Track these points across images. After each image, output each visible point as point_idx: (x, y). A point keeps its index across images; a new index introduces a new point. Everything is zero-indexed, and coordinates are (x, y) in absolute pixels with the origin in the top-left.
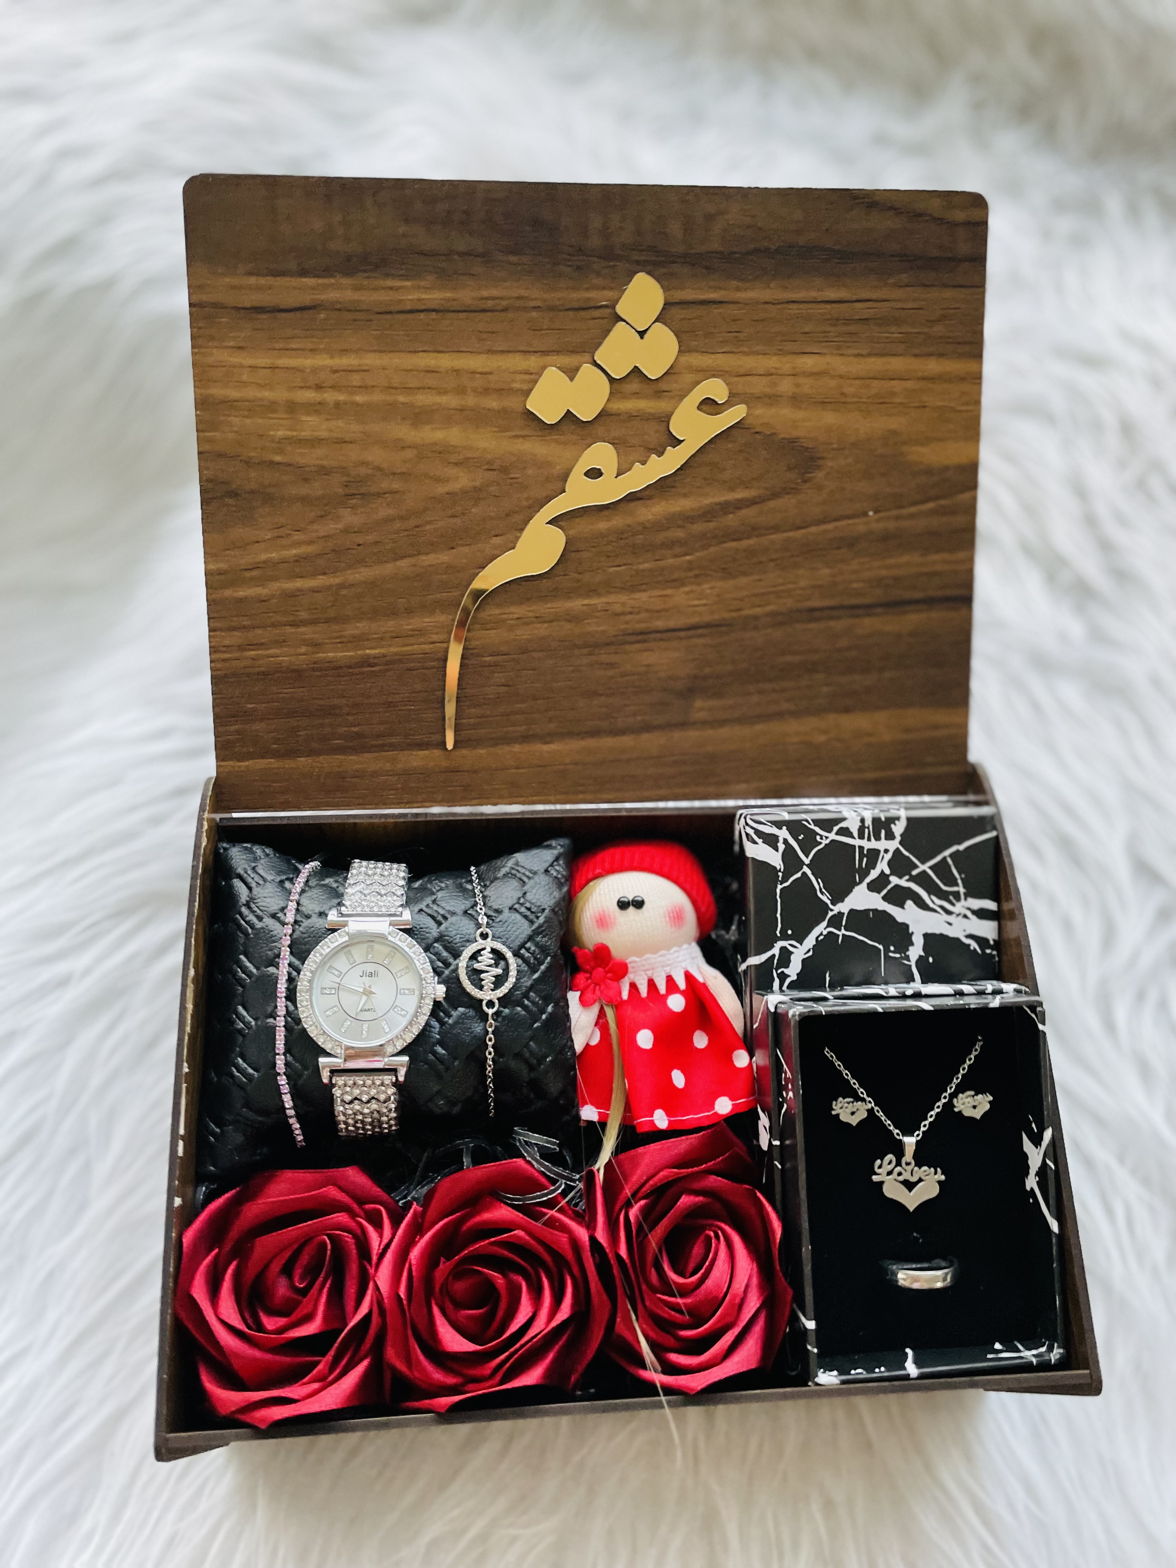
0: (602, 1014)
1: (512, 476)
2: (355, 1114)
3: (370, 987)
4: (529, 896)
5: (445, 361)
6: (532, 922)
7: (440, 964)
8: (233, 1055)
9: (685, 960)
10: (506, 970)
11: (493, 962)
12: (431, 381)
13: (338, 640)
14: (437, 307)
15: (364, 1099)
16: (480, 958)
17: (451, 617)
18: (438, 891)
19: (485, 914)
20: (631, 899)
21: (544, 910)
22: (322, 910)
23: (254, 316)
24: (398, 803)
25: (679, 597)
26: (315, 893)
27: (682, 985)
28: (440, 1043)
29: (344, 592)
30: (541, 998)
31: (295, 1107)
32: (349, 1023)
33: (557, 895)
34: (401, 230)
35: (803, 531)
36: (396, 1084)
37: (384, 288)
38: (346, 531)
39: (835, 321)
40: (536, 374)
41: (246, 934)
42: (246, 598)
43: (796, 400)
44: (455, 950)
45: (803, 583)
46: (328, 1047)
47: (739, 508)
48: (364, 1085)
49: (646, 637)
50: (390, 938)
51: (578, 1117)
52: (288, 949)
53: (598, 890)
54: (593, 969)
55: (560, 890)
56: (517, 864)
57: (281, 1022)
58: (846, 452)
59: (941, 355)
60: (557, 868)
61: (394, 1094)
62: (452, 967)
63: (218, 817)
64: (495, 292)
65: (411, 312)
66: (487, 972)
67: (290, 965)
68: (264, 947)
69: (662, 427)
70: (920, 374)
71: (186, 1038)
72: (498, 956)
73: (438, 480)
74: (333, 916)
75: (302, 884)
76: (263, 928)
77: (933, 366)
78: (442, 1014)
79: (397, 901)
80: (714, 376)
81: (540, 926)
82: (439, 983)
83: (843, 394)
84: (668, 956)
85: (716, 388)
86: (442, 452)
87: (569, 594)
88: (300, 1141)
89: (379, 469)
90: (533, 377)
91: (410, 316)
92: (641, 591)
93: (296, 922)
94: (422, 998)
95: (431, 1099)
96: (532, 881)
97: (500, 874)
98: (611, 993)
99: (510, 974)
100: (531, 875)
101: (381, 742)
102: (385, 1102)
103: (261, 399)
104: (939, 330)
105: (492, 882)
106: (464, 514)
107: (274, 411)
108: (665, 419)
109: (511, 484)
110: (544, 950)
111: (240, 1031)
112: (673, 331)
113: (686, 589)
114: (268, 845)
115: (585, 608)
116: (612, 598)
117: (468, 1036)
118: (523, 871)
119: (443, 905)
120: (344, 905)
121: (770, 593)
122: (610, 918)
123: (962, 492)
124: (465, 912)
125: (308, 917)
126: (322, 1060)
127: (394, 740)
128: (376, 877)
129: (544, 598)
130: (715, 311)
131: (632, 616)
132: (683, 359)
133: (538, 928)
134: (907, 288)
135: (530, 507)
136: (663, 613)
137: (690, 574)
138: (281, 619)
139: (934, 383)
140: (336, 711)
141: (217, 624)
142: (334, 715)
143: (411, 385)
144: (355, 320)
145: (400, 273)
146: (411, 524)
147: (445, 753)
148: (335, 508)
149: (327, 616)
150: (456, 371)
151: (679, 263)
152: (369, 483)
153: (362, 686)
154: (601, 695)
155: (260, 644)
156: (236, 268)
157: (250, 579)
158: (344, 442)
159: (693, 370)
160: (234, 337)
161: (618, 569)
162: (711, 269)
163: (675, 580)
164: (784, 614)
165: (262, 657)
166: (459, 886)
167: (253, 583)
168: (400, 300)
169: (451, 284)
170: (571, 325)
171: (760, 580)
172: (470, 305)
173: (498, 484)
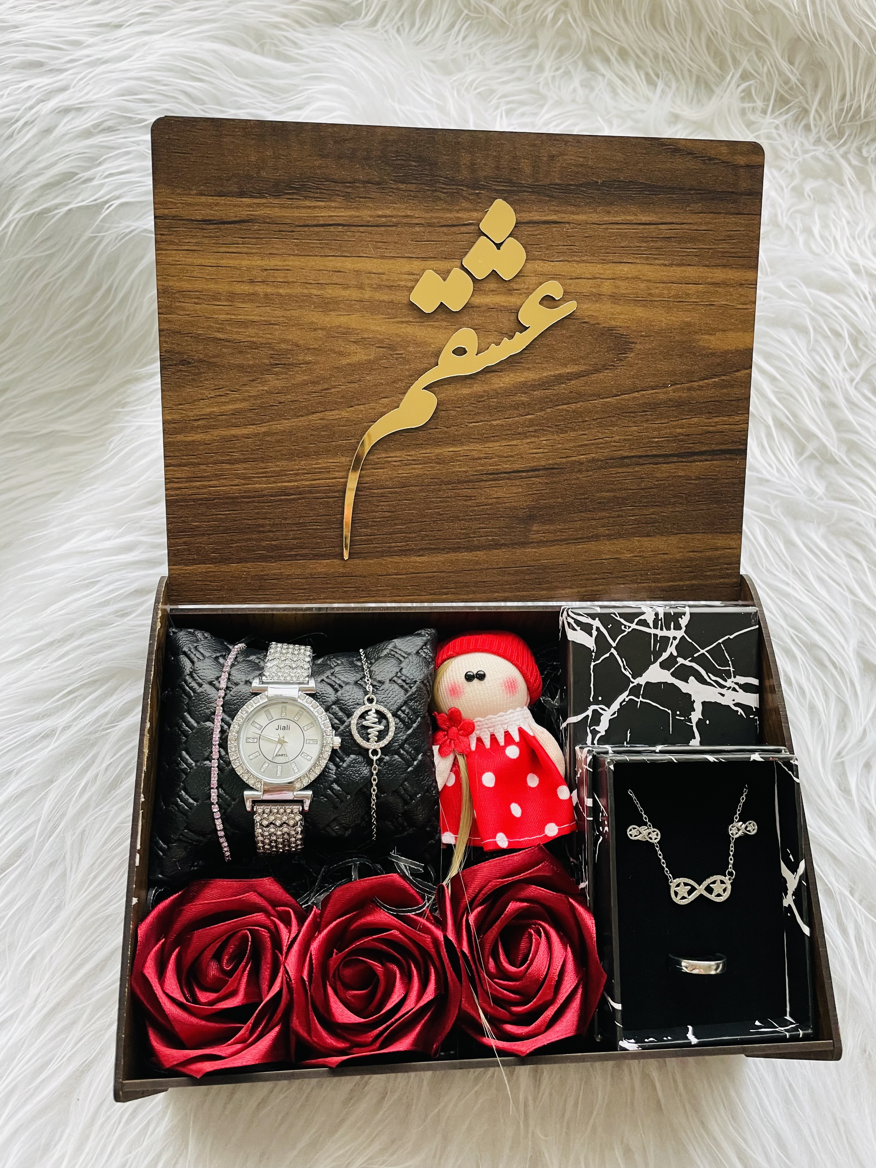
0: (456, 762)
1: (397, 352)
2: (270, 835)
3: (283, 737)
4: (405, 671)
5: (349, 264)
6: (406, 691)
7: (337, 722)
8: (178, 789)
9: (519, 720)
10: (387, 727)
11: (377, 720)
12: (337, 278)
13: (265, 475)
14: (344, 222)
15: (278, 824)
16: (367, 717)
17: (348, 459)
18: (335, 666)
19: (371, 684)
20: (475, 673)
21: (415, 682)
22: (247, 679)
23: (204, 226)
24: (307, 600)
25: (523, 446)
26: (242, 666)
27: (517, 738)
28: (336, 781)
29: (268, 438)
30: (414, 749)
31: (224, 829)
32: (267, 765)
33: (425, 670)
34: (317, 163)
35: (618, 398)
36: (302, 812)
37: (304, 207)
38: (269, 393)
39: (644, 239)
40: (417, 275)
41: (190, 697)
42: (193, 441)
43: (615, 298)
44: (348, 711)
45: (617, 438)
46: (251, 783)
47: (570, 380)
48: (278, 813)
49: (496, 476)
50: (300, 700)
51: (440, 840)
52: (221, 708)
53: (450, 667)
54: (449, 728)
55: (427, 667)
56: (395, 647)
57: (215, 763)
58: (652, 338)
59: (724, 266)
60: (425, 650)
61: (301, 820)
62: (346, 724)
63: (168, 607)
64: (388, 212)
65: (323, 225)
66: (373, 728)
67: (222, 720)
68: (201, 707)
69: (513, 318)
70: (708, 280)
71: (143, 775)
72: (381, 716)
73: (341, 354)
74: (256, 683)
75: (232, 660)
76: (202, 692)
77: (719, 274)
78: (338, 760)
79: (305, 672)
80: (553, 279)
81: (414, 694)
82: (336, 736)
83: (651, 294)
84: (506, 717)
85: (554, 289)
86: (346, 333)
87: (437, 442)
88: (228, 856)
89: (297, 346)
90: (415, 277)
91: (322, 229)
92: (493, 441)
93: (227, 688)
94: (323, 746)
95: (328, 825)
96: (407, 660)
97: (383, 655)
98: (463, 746)
99: (390, 730)
100: (406, 656)
101: (294, 553)
102: (293, 826)
103: (208, 290)
104: (723, 246)
105: (376, 660)
106: (360, 381)
107: (218, 300)
108: (515, 311)
109: (397, 359)
110: (416, 712)
111: (184, 771)
112: (521, 244)
113: (528, 441)
114: (206, 631)
115: (451, 453)
116: (472, 447)
117: (357, 776)
118: (399, 652)
119: (340, 676)
120: (264, 675)
121: (593, 444)
122: (459, 687)
123: (737, 371)
124: (356, 683)
125: (237, 684)
126: (246, 793)
127: (302, 552)
128: (290, 656)
129: (420, 445)
130: (555, 229)
131: (487, 460)
132: (529, 266)
133: (411, 695)
134: (701, 215)
135: (411, 376)
136: (510, 459)
137: (531, 429)
138: (220, 458)
139: (720, 287)
140: (262, 529)
141: (171, 461)
142: (259, 532)
143: (322, 282)
144: (280, 231)
145: (316, 195)
146: (320, 387)
147: (343, 562)
148: (263, 374)
149: (256, 456)
150: (357, 271)
151: (528, 192)
152: (289, 356)
153: (281, 510)
154: (460, 520)
155: (204, 477)
156: (191, 189)
157: (197, 427)
158: (270, 324)
159: (538, 274)
160: (188, 243)
161: (477, 424)
162: (552, 197)
163: (520, 434)
164: (602, 461)
165: (205, 487)
166: (352, 663)
167: (199, 430)
168: (315, 217)
169: (354, 205)
170: (445, 238)
171: (584, 434)
172: (369, 222)
173: (387, 359)
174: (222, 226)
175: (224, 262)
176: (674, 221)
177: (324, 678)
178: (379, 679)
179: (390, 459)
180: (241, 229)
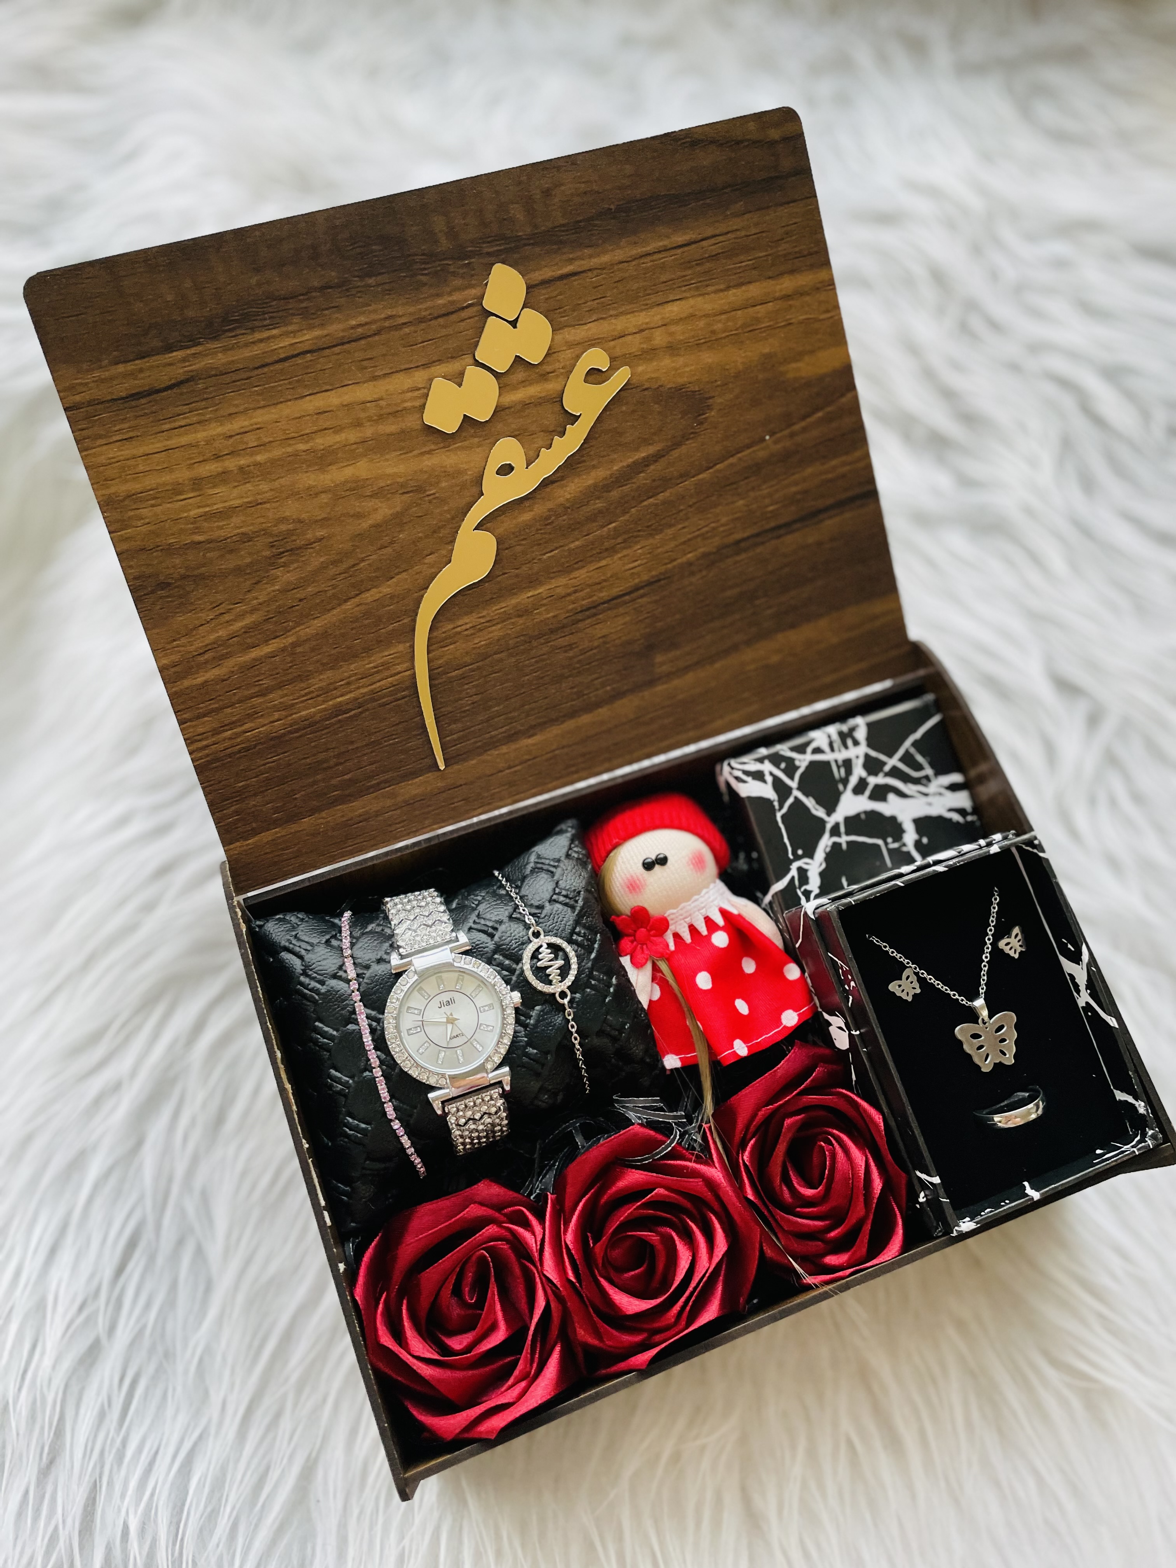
0: (656, 969)
1: (428, 493)
2: (470, 1133)
3: (451, 1014)
4: (562, 884)
5: (333, 399)
6: (573, 908)
7: (507, 973)
8: (341, 1116)
9: (716, 899)
10: (567, 959)
11: (552, 956)
12: (324, 422)
13: (309, 697)
14: (310, 348)
15: (477, 1118)
16: (540, 956)
17: (408, 644)
18: (477, 905)
19: (530, 914)
20: (654, 858)
21: (579, 893)
22: (379, 957)
23: (133, 403)
24: (408, 834)
25: (614, 563)
26: (364, 942)
27: (720, 921)
28: (529, 1044)
29: (299, 650)
30: (605, 974)
31: (413, 1145)
32: (443, 1054)
33: (585, 874)
34: (254, 281)
35: (711, 471)
36: (504, 1095)
37: (253, 343)
38: (284, 591)
39: (687, 264)
40: (424, 388)
41: (315, 1002)
42: (206, 682)
43: (672, 349)
44: (515, 956)
45: (724, 520)
46: (432, 1082)
47: (647, 466)
48: (475, 1105)
49: (594, 611)
50: (456, 964)
51: (663, 1067)
52: (361, 1003)
53: (619, 858)
54: (635, 931)
55: (586, 869)
56: (539, 857)
57: (378, 1072)
58: (731, 386)
59: (792, 272)
60: (575, 849)
61: (504, 1103)
62: (517, 972)
63: (241, 898)
64: (362, 319)
65: (286, 359)
66: (551, 966)
67: (367, 1017)
68: (336, 1009)
69: (557, 408)
70: (777, 295)
71: (296, 1116)
72: (555, 949)
73: (359, 516)
74: (393, 960)
75: (348, 938)
76: (329, 991)
77: (787, 284)
78: (522, 1018)
79: (447, 927)
80: (593, 346)
81: (582, 908)
82: (512, 990)
83: (713, 332)
84: (702, 900)
85: (597, 358)
86: (356, 487)
87: (512, 590)
88: (423, 1173)
89: (300, 521)
90: (422, 391)
91: (286, 364)
92: (578, 569)
93: (358, 975)
94: (503, 1010)
95: (536, 1098)
96: (559, 870)
97: (528, 871)
98: (660, 948)
99: (572, 961)
100: (556, 864)
101: (374, 782)
102: (496, 1113)
103: (164, 484)
104: (783, 248)
105: (523, 881)
106: (392, 542)
107: (181, 493)
108: (559, 398)
109: (430, 502)
110: (591, 929)
111: (340, 1093)
112: (541, 313)
113: (619, 555)
114: (299, 911)
115: (531, 599)
116: (554, 583)
117: (551, 1030)
118: (547, 862)
119: (488, 916)
120: (399, 947)
121: (697, 537)
122: (639, 880)
123: (843, 395)
124: (510, 917)
125: (367, 967)
126: (431, 1096)
127: (387, 776)
128: (417, 910)
129: (491, 601)
130: (576, 283)
131: (577, 594)
132: (559, 337)
133: (580, 911)
134: (746, 216)
135: (453, 518)
136: (605, 584)
137: (620, 540)
138: (247, 693)
139: (793, 299)
140: (325, 765)
141: (185, 716)
142: (325, 769)
143: (307, 431)
144: (234, 382)
145: (266, 323)
146: (344, 566)
147: (439, 773)
148: (267, 571)
149: (290, 677)
150: (346, 405)
151: (529, 245)
152: (294, 538)
153: (343, 734)
154: (567, 677)
155: (233, 723)
156: (100, 361)
157: (205, 663)
158: (258, 504)
159: (571, 345)
160: (120, 430)
161: (552, 554)
162: (561, 242)
163: (607, 550)
164: (714, 553)
165: (237, 735)
166: (494, 894)
167: (209, 666)
168: (272, 350)
169: (317, 322)
170: (444, 332)
171: (684, 528)
172: (343, 337)
173: (418, 505)
174: (157, 397)
175: (172, 443)
176: (717, 232)
177: (471, 924)
178: (537, 904)
179: (459, 629)
180: (182, 394)
